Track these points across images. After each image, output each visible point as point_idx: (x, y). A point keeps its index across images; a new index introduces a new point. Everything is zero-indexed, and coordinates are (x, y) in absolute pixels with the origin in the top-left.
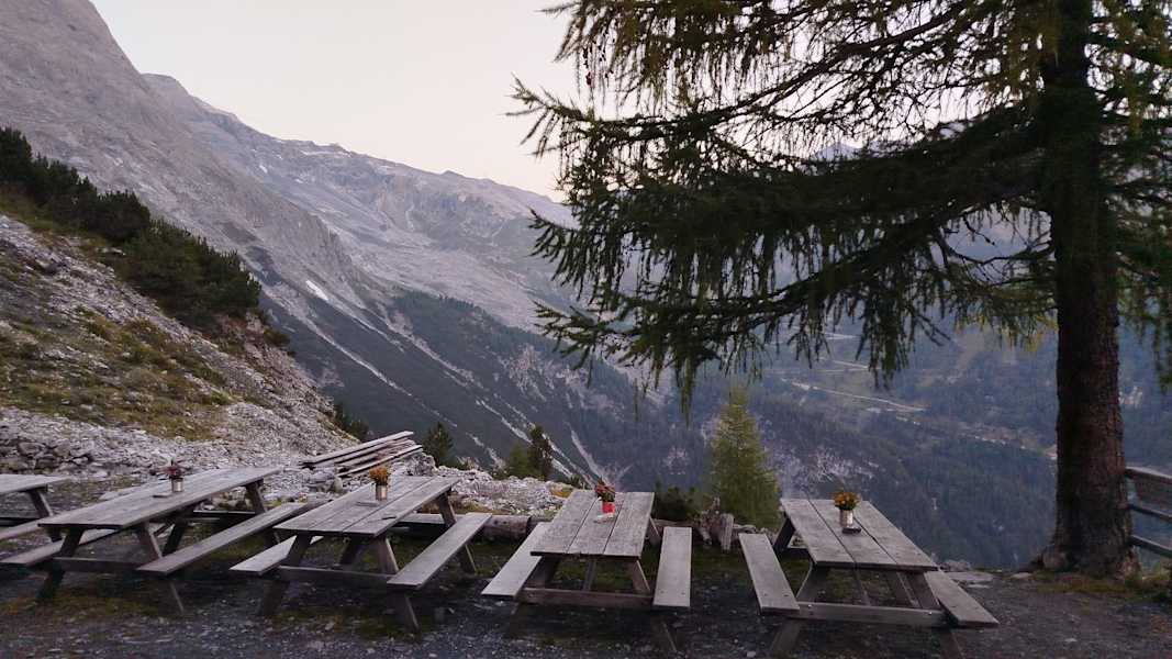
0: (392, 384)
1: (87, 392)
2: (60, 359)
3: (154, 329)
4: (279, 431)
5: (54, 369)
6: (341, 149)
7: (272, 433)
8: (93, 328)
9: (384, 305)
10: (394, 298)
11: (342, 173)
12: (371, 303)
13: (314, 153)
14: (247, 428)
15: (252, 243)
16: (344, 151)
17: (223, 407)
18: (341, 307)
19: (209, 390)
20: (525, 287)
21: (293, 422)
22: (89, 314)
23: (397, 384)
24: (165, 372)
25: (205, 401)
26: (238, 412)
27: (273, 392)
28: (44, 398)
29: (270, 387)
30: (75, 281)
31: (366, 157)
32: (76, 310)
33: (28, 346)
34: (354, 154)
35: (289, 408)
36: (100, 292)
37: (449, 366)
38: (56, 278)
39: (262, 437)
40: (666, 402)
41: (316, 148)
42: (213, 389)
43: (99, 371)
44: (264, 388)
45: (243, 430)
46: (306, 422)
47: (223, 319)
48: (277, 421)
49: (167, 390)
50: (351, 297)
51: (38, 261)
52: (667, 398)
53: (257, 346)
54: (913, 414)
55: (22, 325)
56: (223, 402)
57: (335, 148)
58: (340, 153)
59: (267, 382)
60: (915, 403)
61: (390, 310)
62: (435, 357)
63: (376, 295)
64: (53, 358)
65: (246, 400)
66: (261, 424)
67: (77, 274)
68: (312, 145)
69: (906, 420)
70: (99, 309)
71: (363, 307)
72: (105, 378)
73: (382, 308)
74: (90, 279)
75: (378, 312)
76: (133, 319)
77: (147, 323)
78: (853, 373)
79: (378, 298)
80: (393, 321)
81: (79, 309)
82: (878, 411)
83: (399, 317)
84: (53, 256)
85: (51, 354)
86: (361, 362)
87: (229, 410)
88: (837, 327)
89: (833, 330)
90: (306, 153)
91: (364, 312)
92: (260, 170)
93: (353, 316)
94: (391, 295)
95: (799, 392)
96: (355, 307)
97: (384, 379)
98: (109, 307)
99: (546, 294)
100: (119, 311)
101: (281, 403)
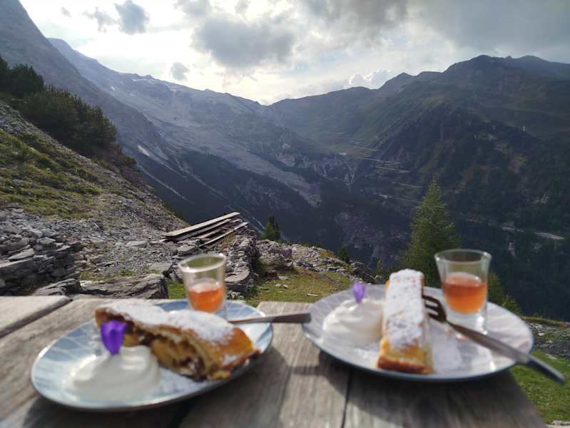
0: (183, 197)
4: (138, 213)
6: (152, 78)
9: (177, 158)
10: (182, 155)
11: (153, 91)
12: (171, 157)
13: (139, 80)
14: (114, 211)
17: (95, 196)
18: (157, 159)
19: (85, 184)
20: (248, 149)
21: (147, 209)
23: (186, 197)
24: (48, 169)
25: (81, 191)
26: (107, 199)
27: (130, 189)
29: (128, 186)
34: (158, 80)
35: (143, 200)
37: (211, 188)
39: (126, 218)
40: (318, 205)
41: (139, 77)
42: (87, 183)
50: (161, 154)
52: (318, 203)
53: (116, 165)
56: (95, 193)
57: (149, 77)
58: (152, 80)
61: (181, 160)
62: (204, 184)
63: (173, 153)
65: (113, 192)
66: (125, 209)
68: (136, 76)
71: (167, 159)
73: (177, 160)
75: (175, 161)
78: (409, 190)
79: (175, 155)
80: (182, 166)
83: (185, 164)
86: (167, 187)
87: (100, 198)
88: (402, 167)
89: (400, 168)
90: (135, 80)
91: (168, 161)
92: (112, 90)
93: (162, 163)
94: (181, 153)
95: (383, 199)
96: (163, 159)
97: (180, 195)
98: (5, 123)
99: (258, 152)
100: (14, 126)
101: (136, 196)
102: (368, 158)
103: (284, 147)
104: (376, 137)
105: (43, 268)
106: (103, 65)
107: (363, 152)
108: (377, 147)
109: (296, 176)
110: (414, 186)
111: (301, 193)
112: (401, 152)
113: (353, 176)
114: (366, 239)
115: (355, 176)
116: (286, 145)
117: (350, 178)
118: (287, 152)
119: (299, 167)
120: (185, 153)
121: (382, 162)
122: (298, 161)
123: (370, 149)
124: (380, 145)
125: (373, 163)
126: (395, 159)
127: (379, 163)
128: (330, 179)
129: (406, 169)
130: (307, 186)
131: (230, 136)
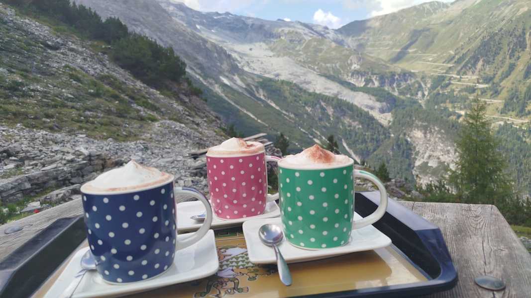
0: (259, 121)
1: (51, 111)
2: (38, 91)
3: (116, 79)
4: (187, 136)
5: (32, 96)
6: (230, 14)
7: (183, 137)
8: (71, 76)
9: (253, 85)
10: (258, 82)
11: (231, 25)
12: (248, 85)
13: (219, 17)
14: (165, 134)
15: (196, 61)
16: (231, 15)
17: (153, 123)
18: (235, 87)
19: (146, 113)
20: (318, 72)
21: (198, 132)
22: (72, 69)
23: (262, 121)
24: (117, 102)
25: (142, 119)
26: (162, 125)
27: (189, 116)
28: (15, 114)
29: (187, 113)
30: (70, 53)
31: (241, 17)
32: (64, 67)
33: (15, 82)
34: (236, 15)
35: (198, 125)
36: (85, 59)
37: (284, 112)
38: (58, 51)
39: (176, 140)
40: (389, 123)
41: (220, 15)
42: (149, 112)
43: (67, 99)
44: (184, 114)
45: (164, 135)
46: (206, 131)
47: (168, 82)
48: (187, 130)
49: (115, 112)
50: (239, 82)
51: (47, 42)
52: (389, 122)
53: (186, 96)
54: (522, 124)
55: (17, 71)
56: (154, 120)
57: (228, 14)
58: (230, 16)
59: (185, 110)
60: (523, 118)
61: (256, 87)
62: (278, 108)
63: (249, 80)
64: (33, 90)
65: (170, 119)
66: (176, 133)
67: (72, 50)
68: (217, 14)
69: (518, 127)
70: (81, 68)
71: (244, 86)
72: (70, 104)
73: (253, 87)
74: (81, 53)
75: (252, 89)
76: (102, 74)
77: (112, 77)
78: (489, 104)
79: (251, 82)
80: (258, 92)
81: (66, 66)
82: (502, 123)
83: (261, 91)
84: (58, 40)
85: (32, 87)
86: (245, 112)
87: (157, 124)
88: (481, 81)
89: (478, 83)
90: (215, 18)
91: (246, 89)
92: (197, 28)
93: (240, 91)
94: (257, 81)
95: (459, 116)
96: (241, 87)
97: (256, 119)
98: (88, 67)
99: (328, 75)
100: (95, 69)
101: (193, 121)
102: (443, 73)
103: (353, 68)
104: (452, 52)
105: (62, 177)
106: (190, 7)
107: (437, 67)
108: (454, 61)
109: (366, 96)
110: (496, 101)
111: (372, 113)
112: (480, 64)
113: (426, 93)
114: (441, 157)
115: (429, 93)
116: (356, 65)
117: (423, 95)
118: (357, 73)
119: (369, 86)
120: (261, 80)
121: (459, 77)
122: (368, 81)
123: (444, 64)
124: (455, 60)
125: (448, 78)
126: (473, 73)
127: (455, 79)
128: (402, 97)
129: (487, 83)
130: (378, 105)
131: (300, 61)
